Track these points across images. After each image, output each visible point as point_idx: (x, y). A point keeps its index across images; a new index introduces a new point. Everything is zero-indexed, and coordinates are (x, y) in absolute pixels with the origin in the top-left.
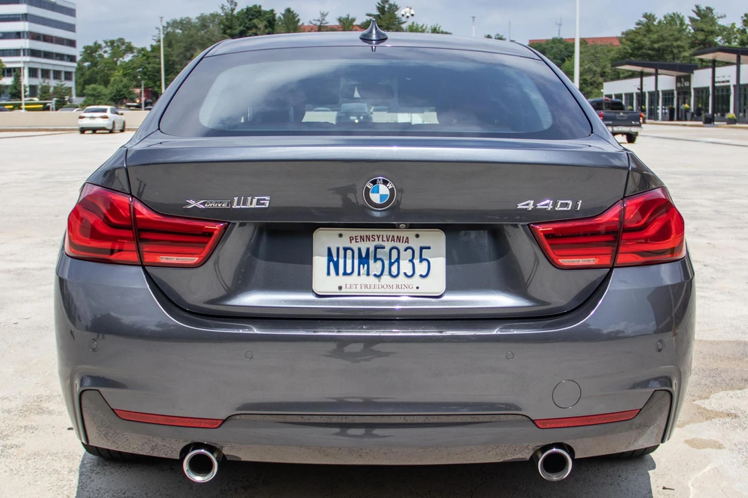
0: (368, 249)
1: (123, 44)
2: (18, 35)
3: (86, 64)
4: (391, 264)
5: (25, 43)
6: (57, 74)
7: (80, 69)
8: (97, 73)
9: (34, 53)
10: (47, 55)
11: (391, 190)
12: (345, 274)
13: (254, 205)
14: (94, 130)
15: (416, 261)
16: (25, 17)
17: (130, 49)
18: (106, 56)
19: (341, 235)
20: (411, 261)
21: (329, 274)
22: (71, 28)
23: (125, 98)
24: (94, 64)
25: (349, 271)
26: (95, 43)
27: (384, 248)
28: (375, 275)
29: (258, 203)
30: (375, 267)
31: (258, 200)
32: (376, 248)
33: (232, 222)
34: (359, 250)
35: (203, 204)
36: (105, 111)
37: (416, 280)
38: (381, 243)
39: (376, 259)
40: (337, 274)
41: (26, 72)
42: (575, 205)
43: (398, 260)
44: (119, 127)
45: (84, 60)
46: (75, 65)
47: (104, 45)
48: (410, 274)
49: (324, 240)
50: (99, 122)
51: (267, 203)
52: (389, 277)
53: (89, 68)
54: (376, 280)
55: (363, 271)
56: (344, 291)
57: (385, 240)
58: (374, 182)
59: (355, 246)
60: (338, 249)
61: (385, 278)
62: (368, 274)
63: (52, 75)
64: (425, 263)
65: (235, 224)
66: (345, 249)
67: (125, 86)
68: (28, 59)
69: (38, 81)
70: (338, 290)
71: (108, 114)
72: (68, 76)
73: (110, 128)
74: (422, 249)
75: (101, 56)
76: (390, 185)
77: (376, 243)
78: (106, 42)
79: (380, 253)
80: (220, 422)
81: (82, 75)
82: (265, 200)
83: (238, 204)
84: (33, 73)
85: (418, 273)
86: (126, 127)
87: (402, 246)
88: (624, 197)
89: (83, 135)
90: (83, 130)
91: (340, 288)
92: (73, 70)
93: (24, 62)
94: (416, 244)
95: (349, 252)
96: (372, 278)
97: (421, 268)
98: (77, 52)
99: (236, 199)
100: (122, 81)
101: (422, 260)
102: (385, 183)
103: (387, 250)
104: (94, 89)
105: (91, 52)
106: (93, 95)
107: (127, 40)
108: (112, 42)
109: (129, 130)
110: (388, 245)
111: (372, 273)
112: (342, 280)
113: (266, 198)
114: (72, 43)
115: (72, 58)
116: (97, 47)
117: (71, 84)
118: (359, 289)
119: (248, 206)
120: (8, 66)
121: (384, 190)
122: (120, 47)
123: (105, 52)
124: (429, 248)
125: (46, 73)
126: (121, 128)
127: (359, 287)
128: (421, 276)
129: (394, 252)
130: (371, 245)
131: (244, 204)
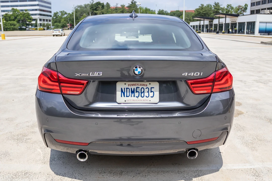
0: (134, 88)
1: (64, 12)
2: (36, 10)
3: (55, 17)
4: (142, 93)
5: (38, 12)
6: (47, 20)
7: (53, 19)
8: (57, 20)
9: (40, 15)
10: (44, 15)
11: (142, 70)
12: (127, 96)
13: (97, 75)
14: (57, 35)
16: (38, 5)
17: (66, 13)
18: (60, 15)
19: (125, 84)
20: (148, 92)
21: (121, 96)
22: (50, 8)
23: (65, 26)
24: (57, 17)
25: (128, 95)
26: (57, 12)
27: (139, 88)
28: (137, 97)
29: (98, 74)
30: (137, 94)
31: (98, 73)
32: (137, 88)
33: (90, 80)
34: (131, 88)
35: (81, 75)
36: (59, 30)
37: (150, 98)
38: (138, 86)
39: (137, 92)
40: (124, 96)
41: (39, 20)
42: (200, 74)
43: (144, 92)
44: (63, 34)
45: (54, 16)
46: (51, 18)
47: (59, 12)
48: (147, 96)
49: (120, 86)
50: (58, 33)
51: (101, 74)
52: (141, 97)
53: (55, 18)
54: (137, 98)
56: (127, 102)
57: (139, 85)
58: (136, 67)
59: (130, 87)
60: (124, 88)
61: (140, 98)
62: (134, 96)
63: (45, 20)
66: (127, 88)
67: (65, 23)
68: (39, 16)
69: (42, 22)
71: (60, 31)
72: (50, 21)
73: (61, 35)
74: (151, 88)
75: (58, 15)
76: (141, 68)
77: (137, 86)
78: (60, 12)
79: (138, 90)
80: (88, 144)
81: (54, 20)
82: (100, 73)
83: (92, 75)
84: (40, 20)
85: (150, 96)
86: (65, 34)
87: (145, 87)
88: (215, 71)
89: (54, 37)
90: (54, 36)
91: (125, 101)
92: (51, 19)
93: (38, 17)
94: (149, 86)
95: (128, 89)
96: (135, 97)
97: (151, 94)
98: (52, 14)
99: (91, 73)
100: (64, 22)
101: (151, 92)
102: (140, 68)
103: (140, 88)
104: (57, 24)
105: (56, 14)
106: (56, 26)
107: (65, 11)
108: (61, 12)
109: (66, 35)
110: (141, 87)
111: (135, 96)
112: (126, 98)
113: (101, 73)
114: (50, 12)
115: (51, 16)
116: (57, 13)
117: (51, 23)
118: (131, 101)
119: (95, 75)
120: (34, 18)
121: (139, 70)
122: (63, 13)
123: (60, 14)
124: (154, 88)
125: (44, 20)
126: (64, 35)
127: (131, 100)
128: (151, 97)
129: (143, 89)
130: (135, 87)
131: (94, 75)
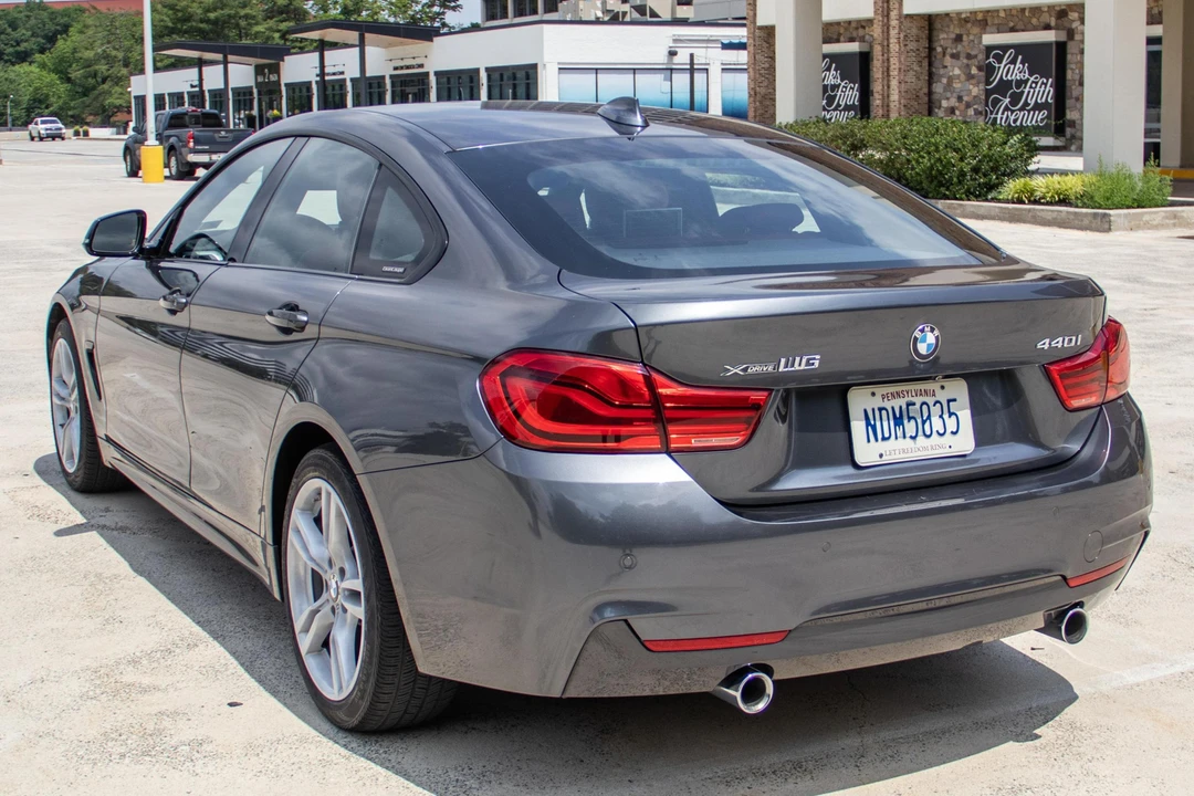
0: (901, 407)
4: (924, 422)
11: (937, 338)
12: (884, 439)
13: (803, 367)
15: (946, 416)
19: (873, 394)
20: (941, 417)
21: (869, 441)
25: (887, 435)
27: (914, 404)
28: (911, 437)
29: (808, 364)
30: (910, 427)
31: (808, 360)
32: (908, 405)
33: (775, 388)
34: (893, 408)
35: (745, 370)
37: (948, 438)
38: (911, 399)
39: (910, 418)
40: (877, 440)
42: (1077, 340)
43: (929, 417)
48: (942, 432)
49: (859, 401)
51: (817, 363)
52: (923, 438)
54: (911, 441)
55: (900, 433)
56: (886, 459)
57: (911, 394)
58: (922, 331)
59: (888, 405)
60: (873, 410)
61: (921, 438)
62: (904, 437)
64: (954, 417)
65: (778, 391)
66: (880, 409)
70: (879, 459)
74: (949, 401)
76: (936, 332)
77: (907, 399)
79: (914, 410)
80: (784, 635)
82: (814, 359)
83: (786, 366)
85: (948, 431)
87: (930, 401)
91: (881, 456)
94: (942, 396)
95: (884, 412)
96: (908, 439)
97: (951, 424)
99: (783, 361)
101: (951, 414)
102: (932, 330)
103: (918, 406)
110: (918, 400)
111: (908, 435)
112: (882, 446)
113: (818, 357)
118: (898, 456)
119: (797, 367)
121: (931, 338)
124: (955, 400)
127: (897, 452)
128: (952, 433)
129: (925, 407)
130: (902, 402)
131: (793, 366)
